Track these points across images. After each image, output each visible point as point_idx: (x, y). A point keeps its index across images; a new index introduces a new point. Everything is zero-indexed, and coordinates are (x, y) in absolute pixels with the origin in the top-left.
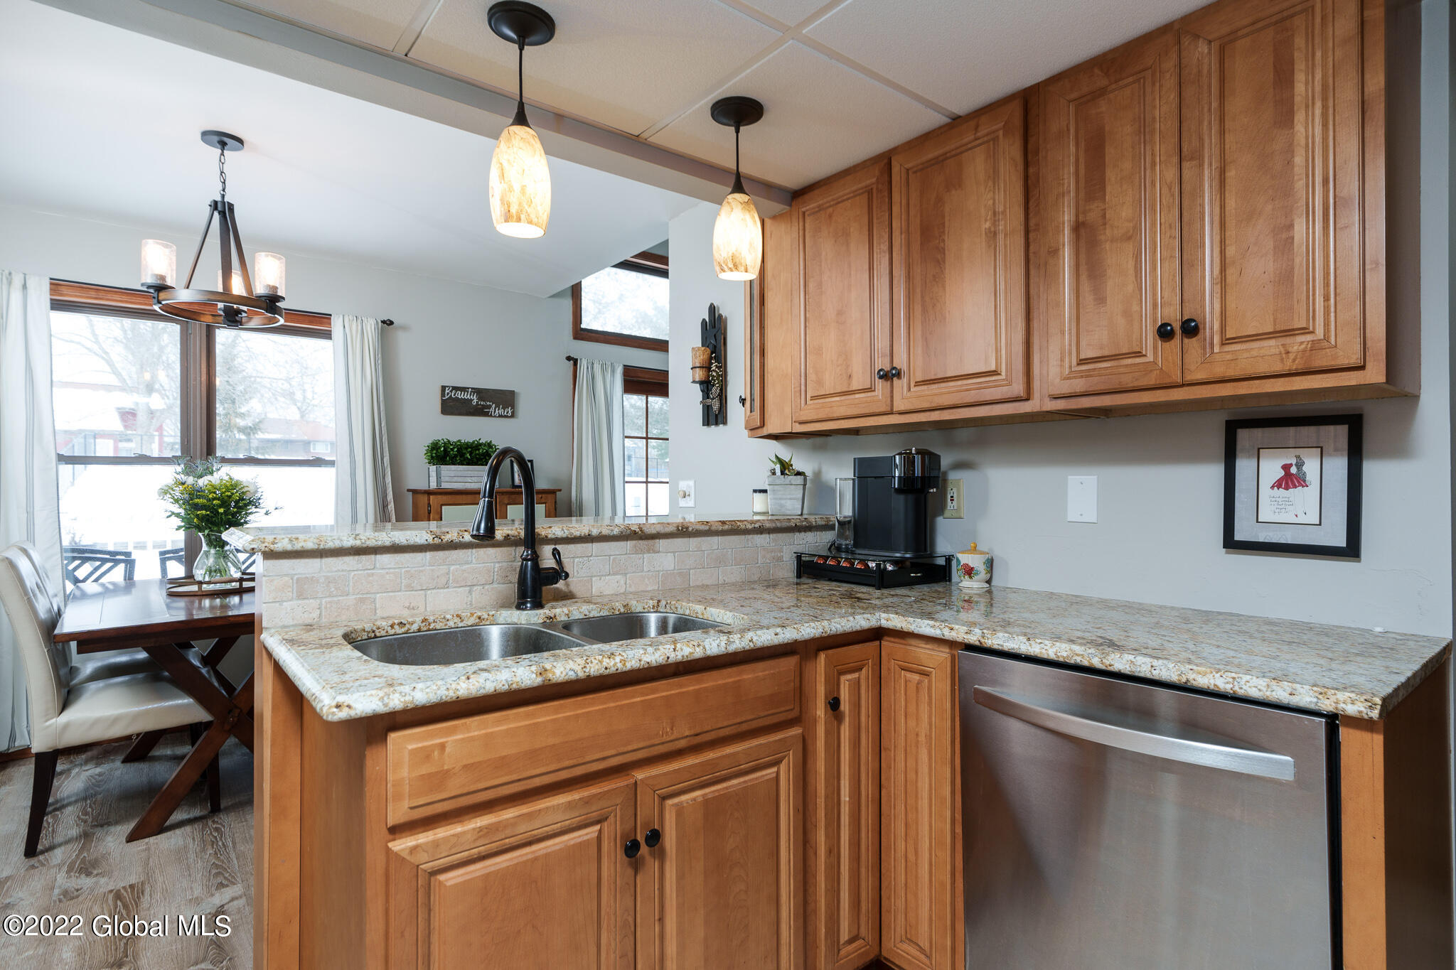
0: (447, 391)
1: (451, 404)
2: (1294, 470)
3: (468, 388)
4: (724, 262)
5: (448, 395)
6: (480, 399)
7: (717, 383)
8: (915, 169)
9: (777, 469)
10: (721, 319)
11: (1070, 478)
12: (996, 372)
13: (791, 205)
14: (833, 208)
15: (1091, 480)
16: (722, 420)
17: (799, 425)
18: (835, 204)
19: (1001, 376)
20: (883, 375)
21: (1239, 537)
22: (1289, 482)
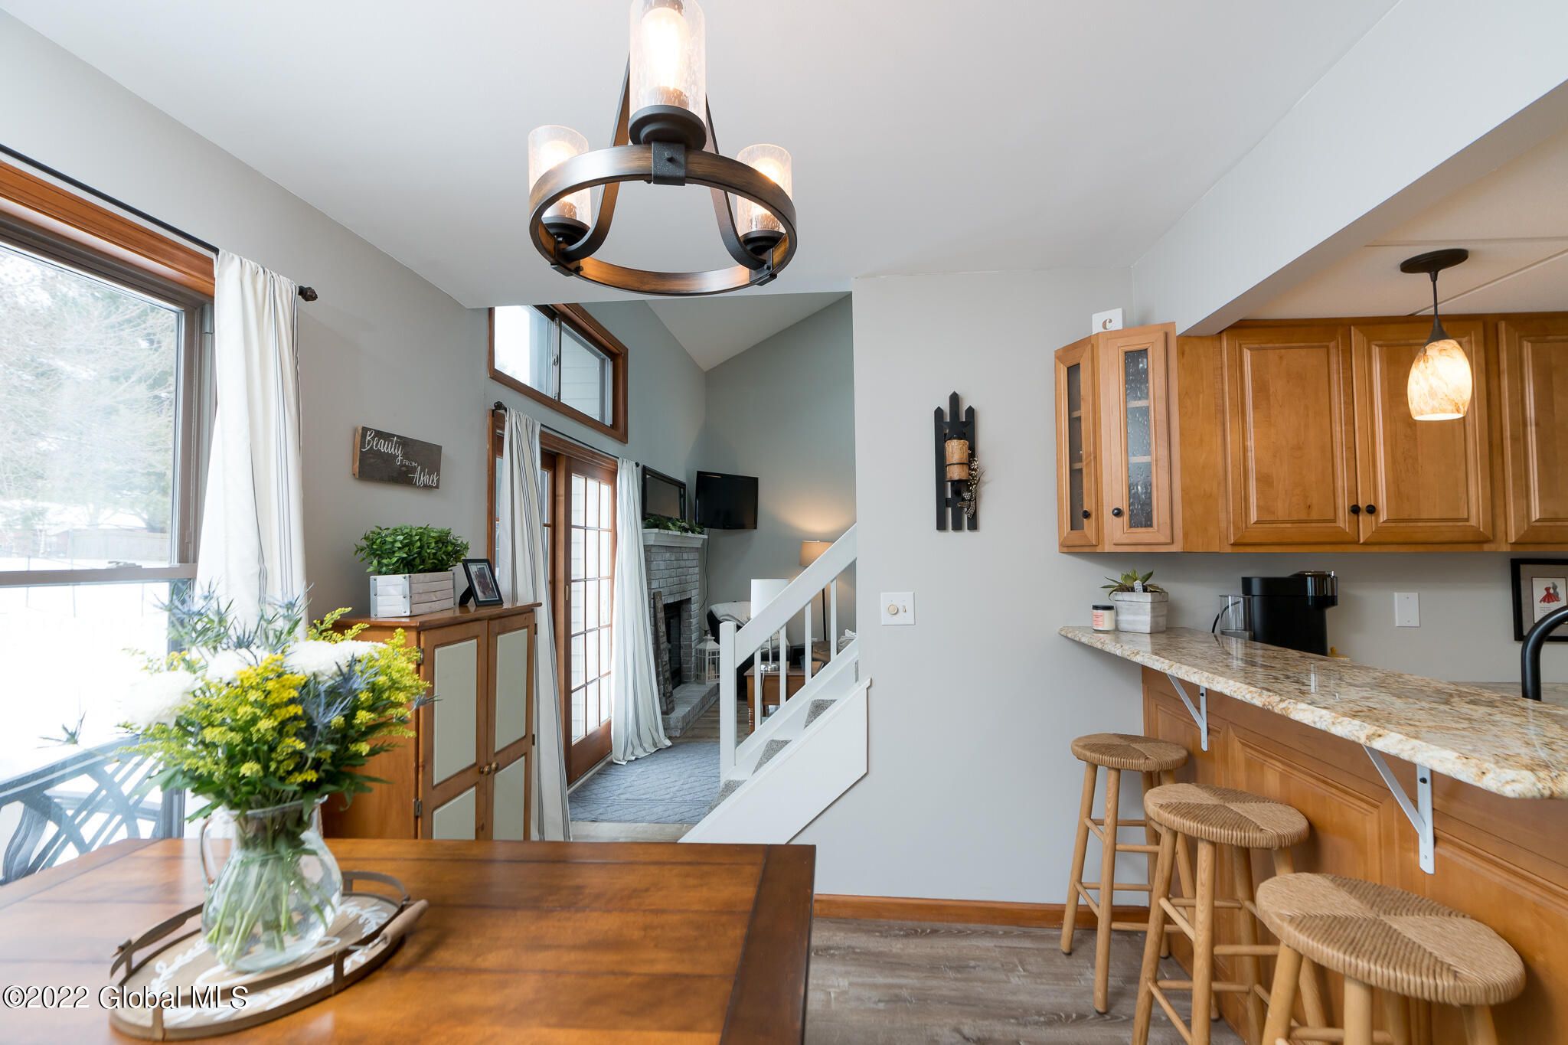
0: (368, 438)
1: (372, 460)
2: (1551, 591)
3: (394, 436)
5: (368, 444)
6: (405, 456)
7: (975, 484)
8: (1381, 343)
9: (1138, 585)
10: (971, 411)
11: (1396, 594)
12: (1467, 520)
13: (1221, 332)
14: (1283, 351)
15: (1413, 596)
16: (973, 525)
17: (1230, 547)
18: (1285, 348)
19: (1473, 522)
20: (1355, 510)
21: (1525, 633)
22: (1550, 598)
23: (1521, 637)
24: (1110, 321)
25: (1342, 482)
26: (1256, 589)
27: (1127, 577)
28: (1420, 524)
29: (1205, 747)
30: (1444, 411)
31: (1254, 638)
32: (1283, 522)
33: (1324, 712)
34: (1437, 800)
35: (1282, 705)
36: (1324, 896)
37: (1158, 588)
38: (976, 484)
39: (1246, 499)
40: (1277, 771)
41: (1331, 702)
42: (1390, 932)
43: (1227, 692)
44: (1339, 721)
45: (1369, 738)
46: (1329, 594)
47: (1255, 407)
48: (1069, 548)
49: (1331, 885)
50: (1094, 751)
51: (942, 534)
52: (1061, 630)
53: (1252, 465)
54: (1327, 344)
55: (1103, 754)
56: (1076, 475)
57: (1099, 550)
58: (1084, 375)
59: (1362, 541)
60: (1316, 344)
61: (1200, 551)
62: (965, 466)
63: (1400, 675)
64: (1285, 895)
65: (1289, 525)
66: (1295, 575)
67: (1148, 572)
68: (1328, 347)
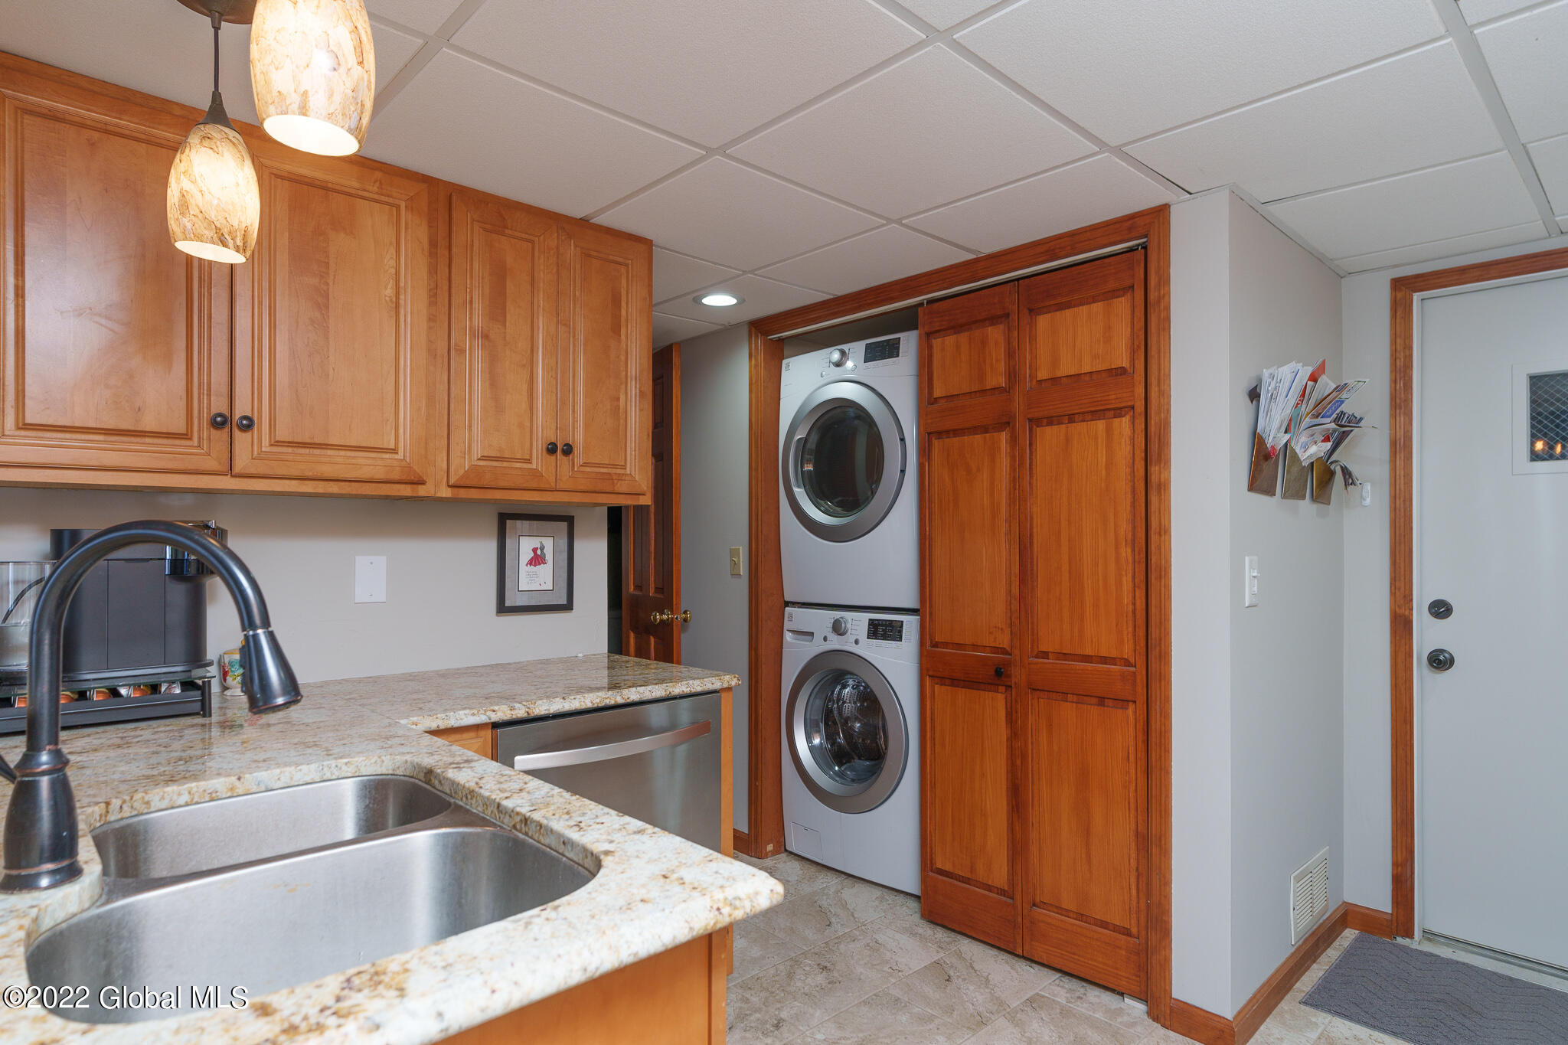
2: (539, 552)
4: (230, 233)
11: (358, 558)
15: (381, 561)
21: (508, 603)
22: (537, 559)
23: (503, 609)
59: (234, 472)
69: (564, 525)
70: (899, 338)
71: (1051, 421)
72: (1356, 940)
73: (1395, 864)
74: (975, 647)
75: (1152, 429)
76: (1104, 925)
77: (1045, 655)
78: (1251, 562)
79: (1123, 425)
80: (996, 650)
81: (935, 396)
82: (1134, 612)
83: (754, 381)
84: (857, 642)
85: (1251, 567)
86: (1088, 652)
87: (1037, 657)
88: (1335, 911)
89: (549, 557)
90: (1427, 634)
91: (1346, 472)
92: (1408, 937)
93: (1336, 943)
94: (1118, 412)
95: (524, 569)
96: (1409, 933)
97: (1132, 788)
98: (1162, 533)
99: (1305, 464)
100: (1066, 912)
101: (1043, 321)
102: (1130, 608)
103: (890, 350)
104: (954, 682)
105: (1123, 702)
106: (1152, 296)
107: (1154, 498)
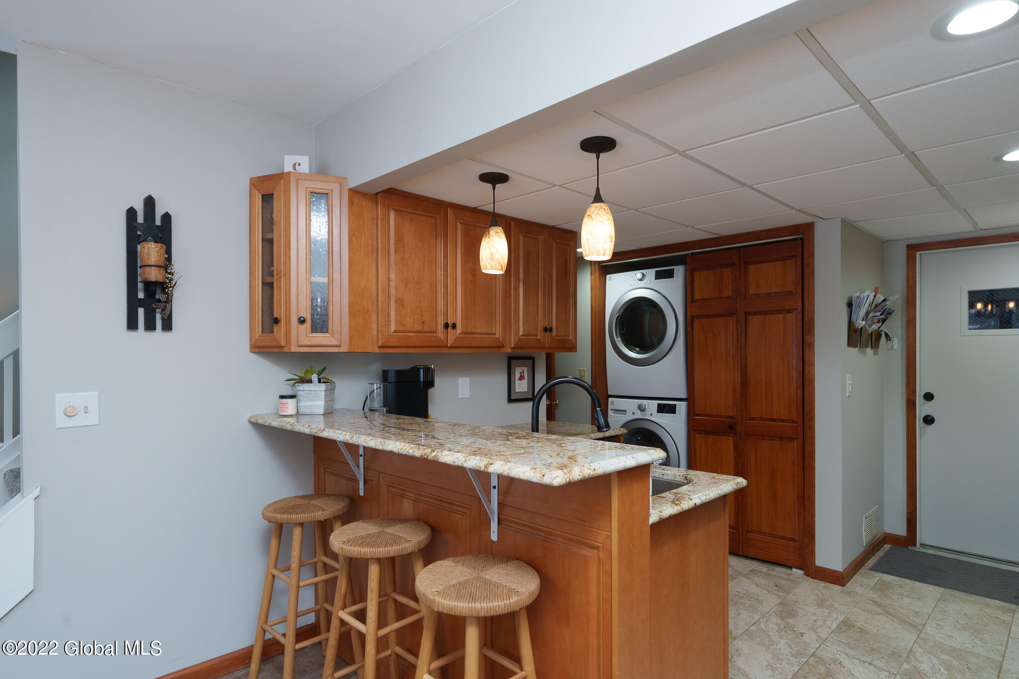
2: (522, 374)
7: (171, 287)
8: (461, 221)
9: (315, 377)
10: (167, 217)
11: (460, 378)
12: (495, 334)
13: (377, 193)
14: (413, 215)
15: (468, 379)
16: (168, 326)
17: (378, 348)
18: (414, 214)
19: (497, 336)
20: (446, 326)
21: (512, 398)
22: (522, 378)
23: (510, 400)
24: (299, 165)
25: (441, 307)
26: (392, 378)
27: (307, 372)
28: (475, 336)
29: (362, 493)
30: (496, 269)
31: (389, 412)
32: (410, 332)
33: (459, 454)
34: (500, 497)
35: (434, 454)
36: (451, 572)
37: (329, 380)
38: (173, 287)
39: (389, 315)
40: (410, 499)
41: (459, 448)
42: (486, 582)
43: (396, 450)
44: (468, 459)
45: (486, 466)
46: (431, 380)
47: (396, 251)
48: (258, 348)
49: (453, 564)
50: (283, 513)
51: (132, 334)
52: (251, 417)
53: (393, 291)
54: (436, 216)
55: (291, 514)
56: (269, 286)
57: (286, 350)
58: (277, 204)
59: (449, 346)
60: (430, 215)
61: (360, 351)
62: (162, 269)
63: (479, 427)
64: (431, 579)
65: (412, 334)
66: (412, 368)
67: (323, 368)
68: (436, 218)
69: (531, 361)
70: (674, 269)
71: (756, 313)
72: (890, 548)
73: (908, 513)
74: (717, 416)
75: (806, 319)
76: (783, 538)
77: (754, 419)
78: (849, 377)
79: (790, 317)
80: (729, 417)
81: (696, 299)
82: (797, 399)
83: (593, 286)
84: (651, 415)
85: (849, 380)
86: (775, 417)
87: (749, 420)
88: (881, 536)
89: (526, 376)
90: (923, 409)
91: (887, 335)
92: (914, 546)
93: (882, 550)
94: (790, 311)
95: (517, 382)
96: (915, 545)
97: (796, 476)
98: (811, 365)
99: (870, 332)
100: (764, 534)
101: (752, 268)
102: (795, 398)
103: (669, 275)
104: (707, 432)
105: (791, 439)
106: (806, 262)
107: (806, 349)
